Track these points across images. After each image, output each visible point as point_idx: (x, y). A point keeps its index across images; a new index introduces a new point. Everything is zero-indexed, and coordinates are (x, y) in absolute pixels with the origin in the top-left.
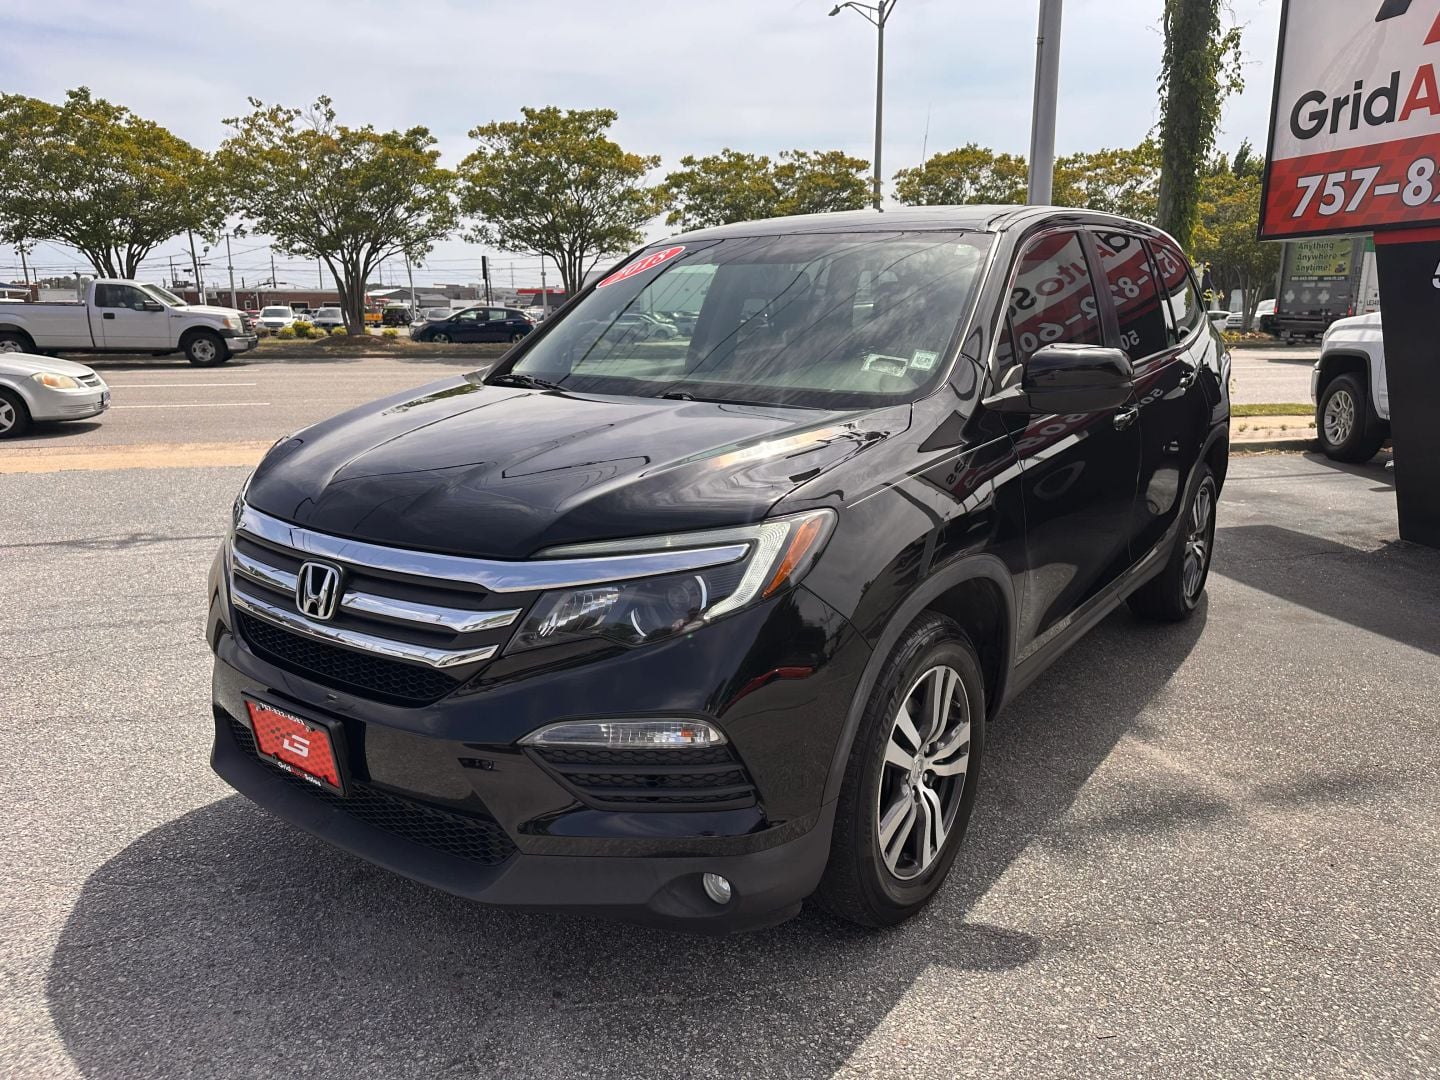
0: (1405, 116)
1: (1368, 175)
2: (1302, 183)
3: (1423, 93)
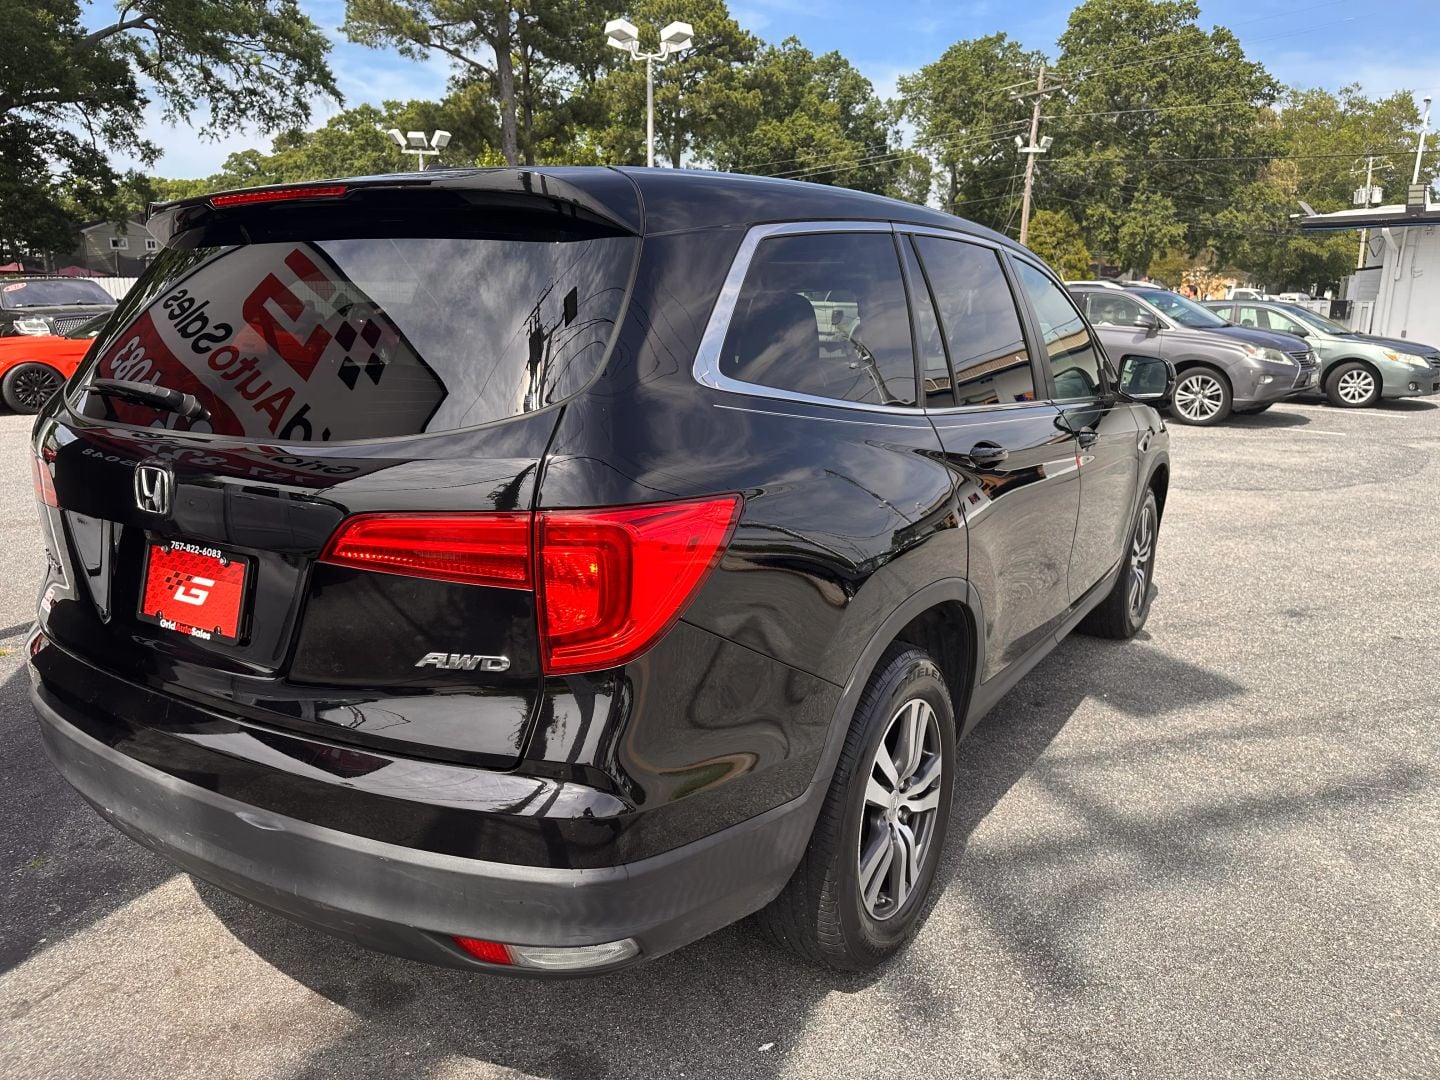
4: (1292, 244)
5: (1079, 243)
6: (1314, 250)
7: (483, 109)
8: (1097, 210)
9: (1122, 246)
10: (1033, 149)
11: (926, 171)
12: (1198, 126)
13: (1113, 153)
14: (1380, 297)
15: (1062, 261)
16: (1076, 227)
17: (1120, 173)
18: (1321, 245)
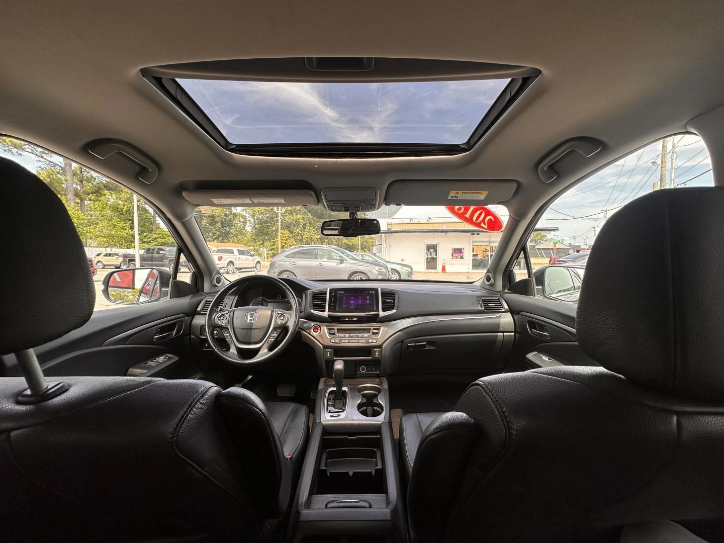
4: (344, 242)
5: (293, 239)
6: (348, 243)
7: (54, 179)
8: (297, 231)
9: (304, 241)
10: (280, 211)
11: (245, 219)
12: (320, 211)
13: (299, 216)
14: (382, 252)
15: (288, 244)
16: (291, 235)
17: (302, 221)
18: (350, 242)
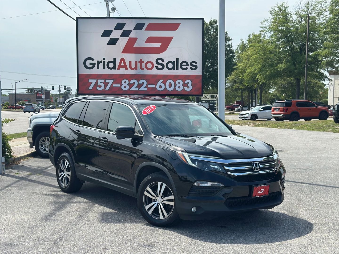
0: (118, 69)
1: (111, 81)
2: (90, 81)
3: (122, 64)
